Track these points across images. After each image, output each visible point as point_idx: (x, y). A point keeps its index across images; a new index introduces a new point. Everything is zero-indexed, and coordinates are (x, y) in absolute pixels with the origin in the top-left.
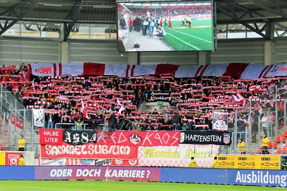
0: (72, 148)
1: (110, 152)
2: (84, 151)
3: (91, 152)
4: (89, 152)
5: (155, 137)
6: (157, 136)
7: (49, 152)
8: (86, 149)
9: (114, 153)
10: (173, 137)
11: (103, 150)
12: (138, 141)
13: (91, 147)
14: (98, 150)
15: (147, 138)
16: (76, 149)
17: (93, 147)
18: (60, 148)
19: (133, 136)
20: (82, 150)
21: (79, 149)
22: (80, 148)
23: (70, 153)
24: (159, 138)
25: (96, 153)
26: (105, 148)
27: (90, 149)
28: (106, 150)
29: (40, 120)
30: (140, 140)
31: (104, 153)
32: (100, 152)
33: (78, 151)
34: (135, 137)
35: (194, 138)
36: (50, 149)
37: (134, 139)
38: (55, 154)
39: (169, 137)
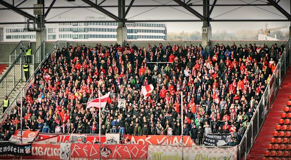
5: (124, 150)
9: (48, 155)
10: (142, 150)
12: (108, 154)
15: (116, 151)
24: (128, 151)
26: (40, 150)
29: (65, 153)
34: (105, 150)
39: (138, 150)
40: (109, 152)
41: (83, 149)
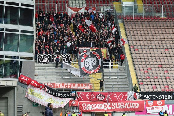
0: (101, 106)
1: (125, 107)
2: (109, 107)
3: (114, 107)
4: (112, 107)
7: (85, 108)
8: (111, 106)
9: (128, 108)
10: (126, 96)
11: (121, 106)
12: (103, 99)
13: (113, 104)
14: (118, 106)
16: (104, 106)
17: (114, 104)
18: (93, 106)
19: (99, 95)
20: (108, 106)
21: (105, 106)
22: (107, 105)
23: (100, 109)
24: (116, 97)
25: (117, 108)
26: (122, 104)
27: (113, 105)
28: (123, 106)
30: (104, 98)
31: (122, 108)
32: (119, 107)
33: (105, 107)
34: (100, 96)
35: (148, 97)
36: (86, 106)
37: (100, 97)
38: (89, 109)
41: (86, 95)
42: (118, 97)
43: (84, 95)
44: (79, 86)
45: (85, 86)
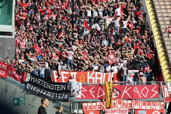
5: (134, 91)
6: (136, 90)
10: (152, 90)
12: (117, 95)
15: (125, 91)
24: (138, 92)
29: (76, 91)
30: (119, 94)
35: (39, 82)
39: (148, 90)
40: (118, 93)
41: (90, 91)
42: (140, 92)
43: (86, 90)
44: (144, 105)
45: (154, 105)
